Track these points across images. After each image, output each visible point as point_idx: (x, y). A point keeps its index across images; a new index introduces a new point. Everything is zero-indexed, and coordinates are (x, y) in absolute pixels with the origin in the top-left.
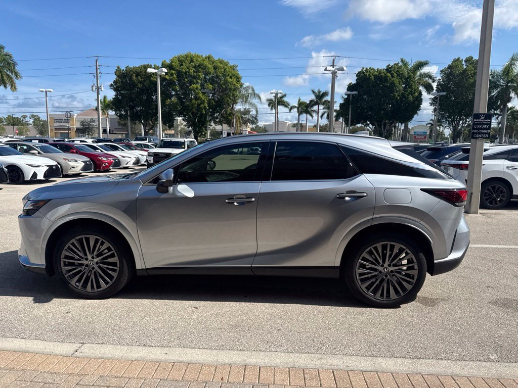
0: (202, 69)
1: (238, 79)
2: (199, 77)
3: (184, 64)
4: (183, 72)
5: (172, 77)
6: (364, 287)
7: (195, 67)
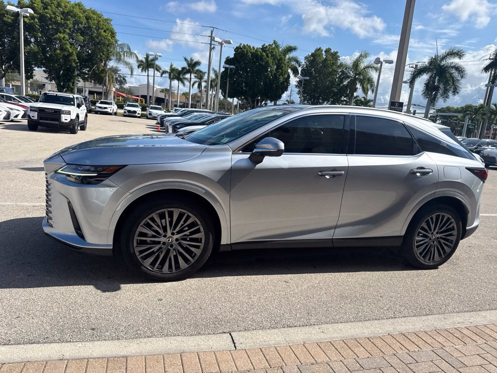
0: (72, 16)
1: (113, 34)
2: (67, 26)
3: (49, 7)
4: (47, 17)
5: (32, 21)
7: (63, 13)
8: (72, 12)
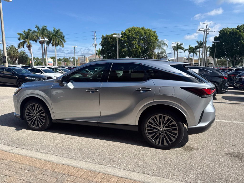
0: (139, 33)
1: (156, 37)
2: (137, 38)
3: (131, 32)
4: (130, 36)
5: (125, 39)
6: (150, 137)
7: (135, 33)
8: (139, 31)
